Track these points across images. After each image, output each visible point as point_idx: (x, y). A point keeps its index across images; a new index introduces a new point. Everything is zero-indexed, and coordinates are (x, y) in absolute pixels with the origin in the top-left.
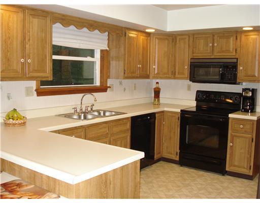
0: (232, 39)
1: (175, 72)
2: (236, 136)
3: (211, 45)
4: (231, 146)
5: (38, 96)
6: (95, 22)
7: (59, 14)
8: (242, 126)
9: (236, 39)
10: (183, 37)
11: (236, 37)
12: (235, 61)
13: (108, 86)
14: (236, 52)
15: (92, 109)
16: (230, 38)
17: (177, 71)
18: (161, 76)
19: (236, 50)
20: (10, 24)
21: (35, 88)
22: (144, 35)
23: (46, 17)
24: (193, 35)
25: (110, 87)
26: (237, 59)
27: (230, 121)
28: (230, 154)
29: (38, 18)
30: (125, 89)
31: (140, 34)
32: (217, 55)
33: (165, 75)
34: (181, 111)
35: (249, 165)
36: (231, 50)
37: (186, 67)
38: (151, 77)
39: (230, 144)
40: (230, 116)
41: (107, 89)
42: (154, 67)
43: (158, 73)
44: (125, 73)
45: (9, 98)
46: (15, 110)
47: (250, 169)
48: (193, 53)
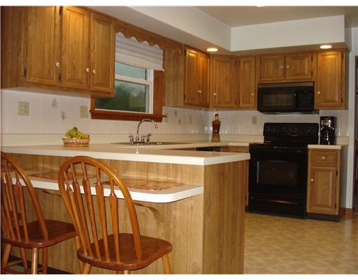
0: (306, 59)
1: (239, 100)
2: (318, 170)
3: (282, 67)
4: (312, 183)
5: (92, 118)
6: (156, 35)
7: (121, 21)
8: (324, 158)
9: (312, 60)
10: (249, 59)
11: (312, 57)
12: (311, 84)
13: (163, 114)
14: (312, 75)
15: (148, 140)
16: (304, 59)
17: (241, 99)
18: (223, 105)
19: (312, 73)
20: (77, 27)
21: (89, 109)
22: (204, 55)
23: (110, 23)
24: (261, 56)
25: (165, 116)
26: (314, 82)
27: (310, 153)
28: (311, 192)
29: (103, 24)
30: (180, 122)
31: (200, 54)
32: (290, 78)
33: (228, 105)
34: (250, 144)
35: (334, 203)
36: (306, 72)
37: (253, 94)
38: (211, 106)
39: (310, 180)
40: (310, 146)
41: (162, 119)
42: (214, 94)
43: (219, 103)
44: (185, 98)
45: (63, 117)
46: (75, 129)
47: (336, 207)
48: (261, 77)
